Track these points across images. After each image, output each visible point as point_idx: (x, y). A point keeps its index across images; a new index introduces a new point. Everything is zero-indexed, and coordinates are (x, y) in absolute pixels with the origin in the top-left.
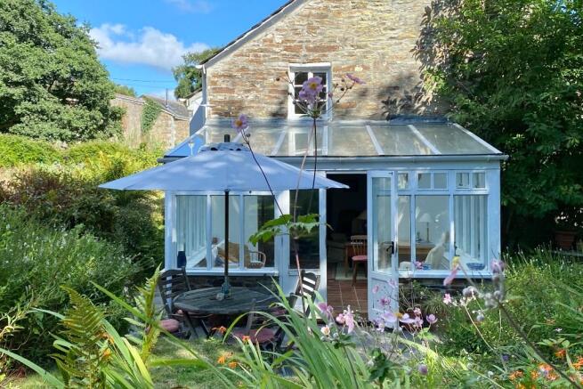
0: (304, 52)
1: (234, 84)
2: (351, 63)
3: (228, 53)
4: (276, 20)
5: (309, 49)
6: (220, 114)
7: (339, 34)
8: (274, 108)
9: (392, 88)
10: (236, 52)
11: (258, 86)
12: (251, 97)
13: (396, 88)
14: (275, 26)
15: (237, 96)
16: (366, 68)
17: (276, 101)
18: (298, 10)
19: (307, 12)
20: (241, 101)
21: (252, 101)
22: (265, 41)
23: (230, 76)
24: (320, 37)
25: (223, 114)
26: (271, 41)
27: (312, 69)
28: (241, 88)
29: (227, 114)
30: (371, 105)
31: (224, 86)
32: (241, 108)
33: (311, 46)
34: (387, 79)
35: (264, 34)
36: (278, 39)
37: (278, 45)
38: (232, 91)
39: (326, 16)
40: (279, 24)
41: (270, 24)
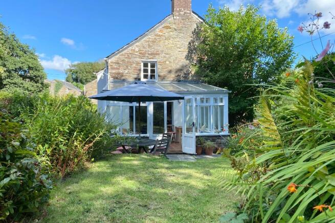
0: (147, 55)
1: (119, 66)
2: (165, 60)
3: (117, 54)
4: (136, 42)
5: (149, 54)
6: (114, 78)
7: (160, 49)
8: (136, 76)
9: (180, 70)
10: (120, 54)
11: (129, 67)
12: (126, 72)
13: (181, 70)
14: (135, 45)
15: (121, 71)
16: (170, 62)
17: (136, 73)
18: (144, 39)
19: (148, 40)
20: (122, 73)
21: (126, 73)
22: (132, 50)
23: (118, 63)
24: (153, 50)
25: (115, 78)
26: (134, 50)
27: (150, 62)
28: (122, 68)
29: (117, 78)
30: (173, 76)
31: (115, 67)
32: (122, 76)
33: (150, 53)
34: (178, 67)
35: (131, 47)
36: (137, 49)
37: (137, 52)
38: (119, 69)
39: (155, 42)
40: (137, 44)
41: (133, 44)
